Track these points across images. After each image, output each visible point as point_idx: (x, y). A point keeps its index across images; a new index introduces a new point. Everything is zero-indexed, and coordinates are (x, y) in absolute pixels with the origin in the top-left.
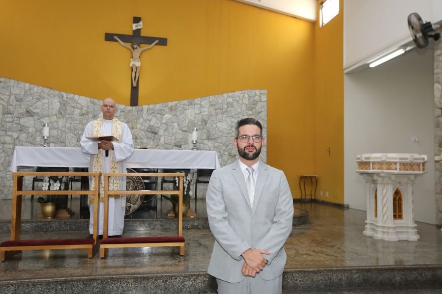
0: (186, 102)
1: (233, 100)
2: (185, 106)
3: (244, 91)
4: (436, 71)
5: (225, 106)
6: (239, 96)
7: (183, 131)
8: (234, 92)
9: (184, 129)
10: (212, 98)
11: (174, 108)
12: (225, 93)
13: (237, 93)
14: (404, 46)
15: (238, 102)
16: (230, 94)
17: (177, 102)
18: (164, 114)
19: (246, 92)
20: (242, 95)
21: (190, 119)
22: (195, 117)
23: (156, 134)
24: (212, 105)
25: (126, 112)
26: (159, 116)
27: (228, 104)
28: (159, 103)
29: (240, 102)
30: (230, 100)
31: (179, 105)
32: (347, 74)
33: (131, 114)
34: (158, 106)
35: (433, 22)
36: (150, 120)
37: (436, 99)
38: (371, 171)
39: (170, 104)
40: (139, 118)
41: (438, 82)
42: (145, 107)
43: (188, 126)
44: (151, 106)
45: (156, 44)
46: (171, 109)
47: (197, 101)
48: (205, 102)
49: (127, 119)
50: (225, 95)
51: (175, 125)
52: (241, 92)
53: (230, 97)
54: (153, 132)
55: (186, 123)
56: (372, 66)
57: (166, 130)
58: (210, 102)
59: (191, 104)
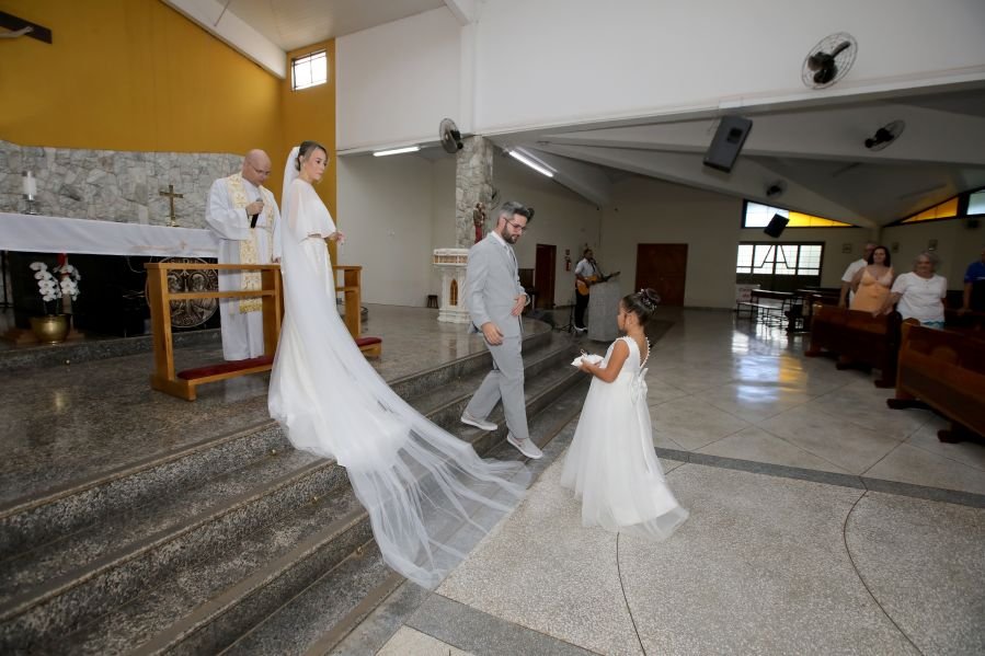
0: (129, 154)
1: (209, 165)
2: (128, 161)
3: (222, 155)
4: (458, 176)
5: (197, 172)
6: (217, 161)
7: (129, 200)
8: (209, 152)
9: (132, 198)
10: (174, 156)
11: (109, 161)
12: (196, 152)
13: (213, 156)
14: (420, 145)
15: (215, 167)
16: (206, 155)
17: (111, 152)
18: (90, 169)
19: (227, 155)
20: (221, 160)
21: (139, 181)
22: (147, 182)
23: (78, 199)
24: (175, 167)
25: (8, 153)
26: (80, 170)
27: (201, 169)
28: (78, 149)
29: (219, 169)
30: (204, 164)
31: (117, 157)
32: (340, 156)
33: (19, 158)
34: (79, 155)
35: (461, 132)
36: (62, 176)
37: (457, 202)
38: (458, 264)
39: (102, 154)
40: (39, 169)
41: (461, 187)
42: (51, 151)
43: (136, 193)
44: (66, 152)
45: (27, 34)
46: (104, 162)
47: (147, 156)
48: (162, 159)
49: (12, 167)
50: (196, 155)
51: (114, 189)
52: (218, 155)
53: (204, 159)
54: (71, 197)
55: (132, 188)
56: (376, 154)
57: (96, 195)
58: (172, 161)
59: (139, 159)
